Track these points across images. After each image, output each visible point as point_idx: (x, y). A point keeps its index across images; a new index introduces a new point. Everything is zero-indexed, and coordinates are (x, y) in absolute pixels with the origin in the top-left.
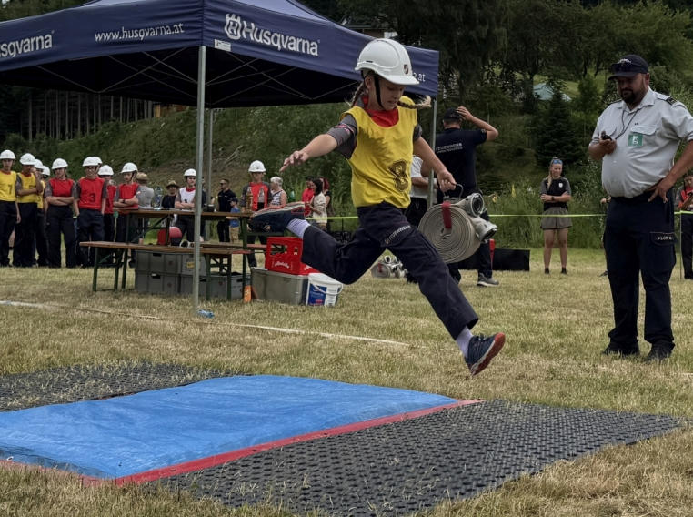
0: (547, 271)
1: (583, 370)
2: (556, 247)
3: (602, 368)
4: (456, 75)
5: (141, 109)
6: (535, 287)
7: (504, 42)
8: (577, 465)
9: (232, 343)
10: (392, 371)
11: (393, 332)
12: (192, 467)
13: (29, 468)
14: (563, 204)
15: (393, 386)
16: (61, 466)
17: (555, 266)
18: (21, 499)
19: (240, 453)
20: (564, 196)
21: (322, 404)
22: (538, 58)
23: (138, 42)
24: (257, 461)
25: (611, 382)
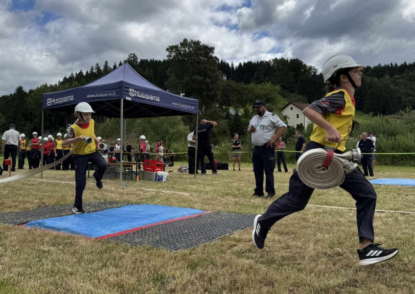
0: (234, 170)
1: (246, 201)
2: (237, 162)
3: (252, 201)
4: (204, 107)
5: (102, 119)
6: (230, 175)
7: (219, 97)
8: (244, 232)
9: (133, 194)
10: (184, 203)
11: (185, 190)
12: (121, 233)
13: (69, 234)
14: (239, 149)
15: (185, 207)
16: (79, 234)
17: (237, 168)
18: (66, 244)
19: (136, 229)
20: (239, 146)
21: (162, 213)
22: (231, 101)
23: (101, 97)
24: (142, 231)
25: (255, 205)
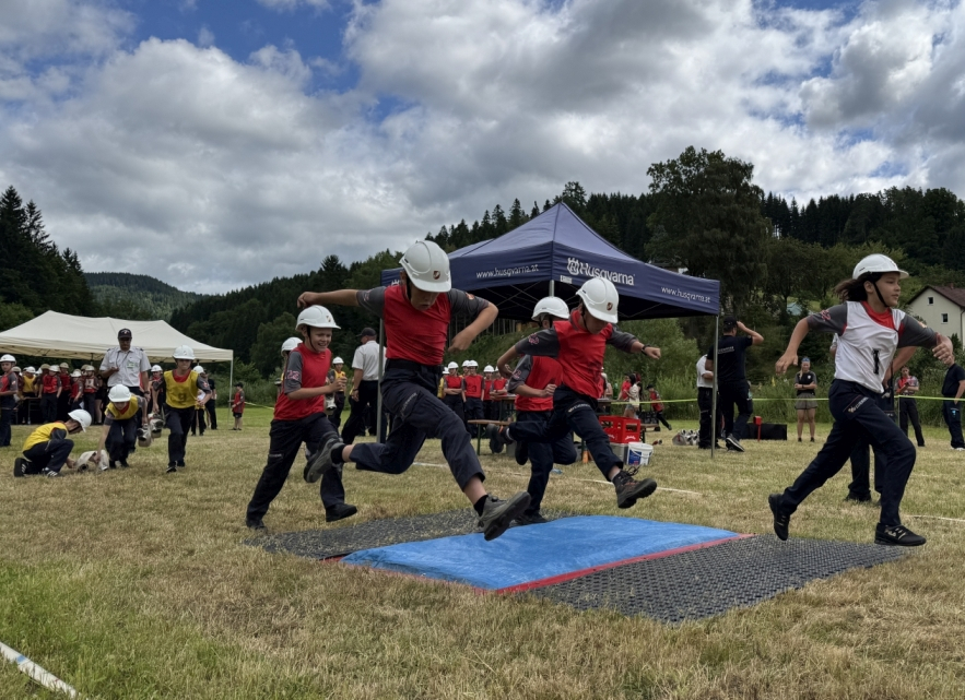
0: (800, 440)
1: (831, 512)
2: (806, 422)
3: (845, 511)
4: (730, 298)
5: (507, 326)
6: (792, 451)
7: (765, 274)
8: (829, 582)
9: (576, 493)
10: (690, 513)
11: (691, 485)
12: (551, 581)
13: (438, 582)
14: (811, 391)
15: (692, 523)
16: (459, 580)
17: (806, 436)
18: (433, 603)
19: (585, 571)
20: (812, 385)
21: (641, 536)
22: (790, 284)
23: (506, 278)
24: (597, 577)
25: (851, 521)
